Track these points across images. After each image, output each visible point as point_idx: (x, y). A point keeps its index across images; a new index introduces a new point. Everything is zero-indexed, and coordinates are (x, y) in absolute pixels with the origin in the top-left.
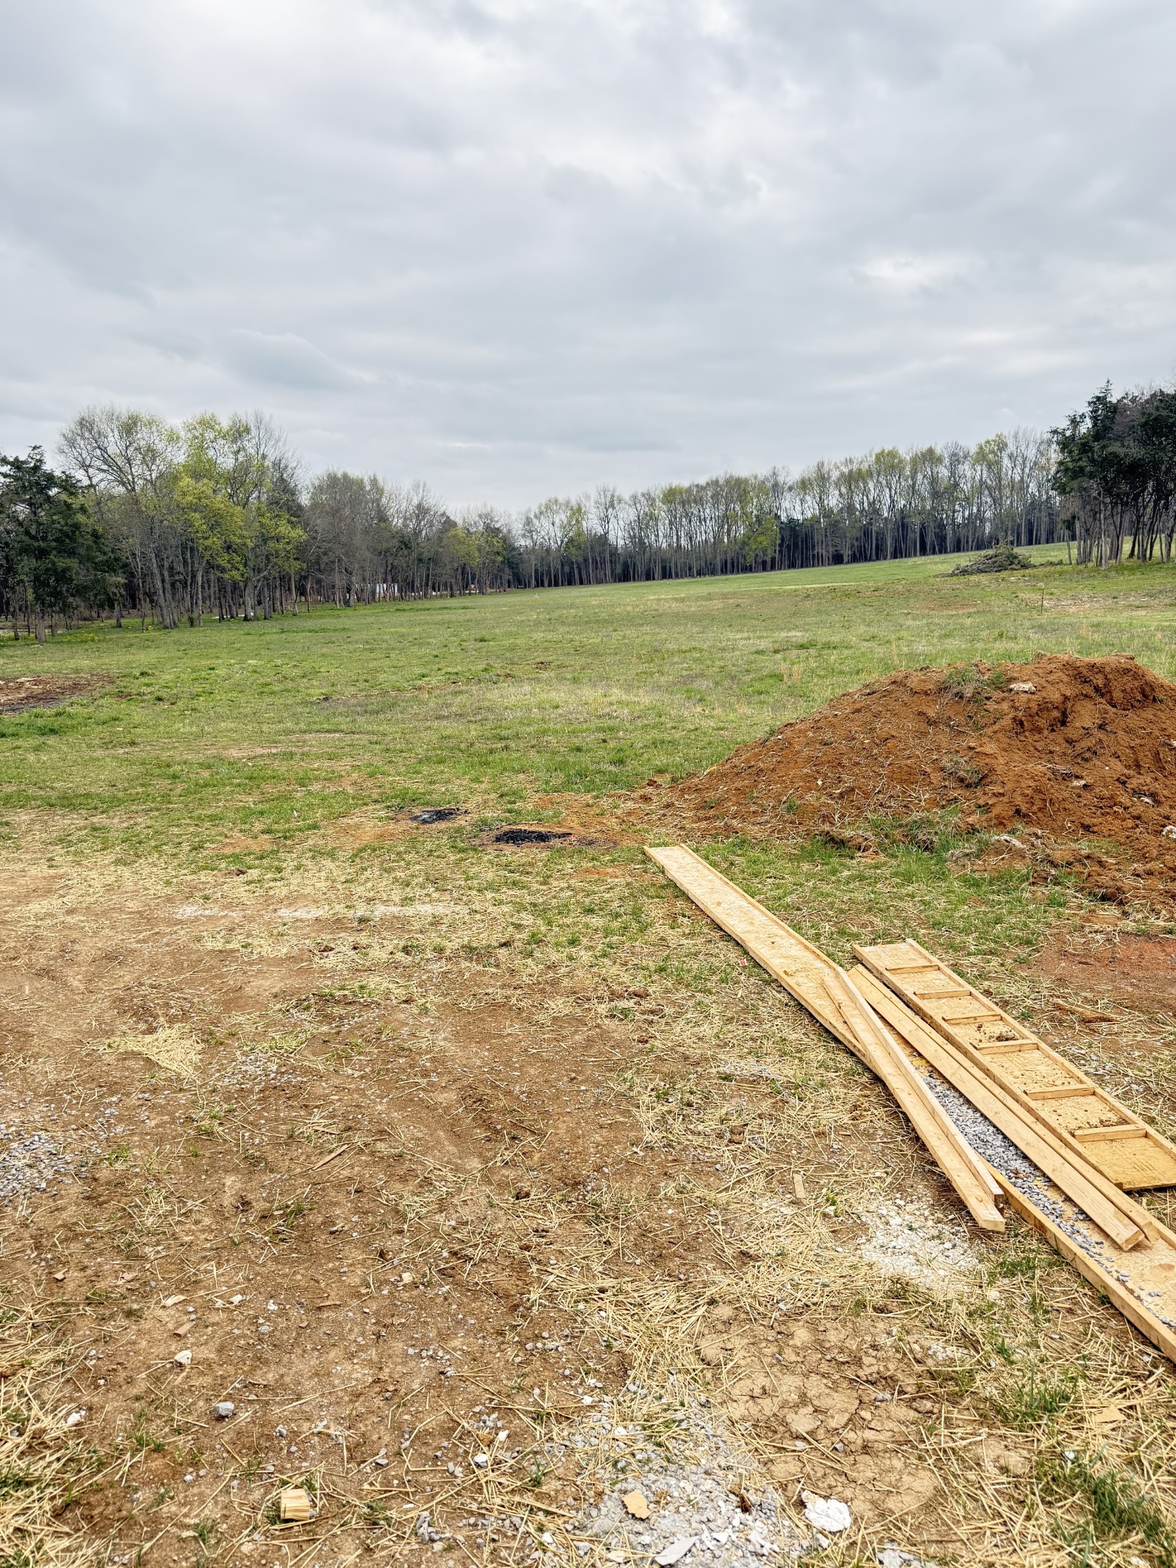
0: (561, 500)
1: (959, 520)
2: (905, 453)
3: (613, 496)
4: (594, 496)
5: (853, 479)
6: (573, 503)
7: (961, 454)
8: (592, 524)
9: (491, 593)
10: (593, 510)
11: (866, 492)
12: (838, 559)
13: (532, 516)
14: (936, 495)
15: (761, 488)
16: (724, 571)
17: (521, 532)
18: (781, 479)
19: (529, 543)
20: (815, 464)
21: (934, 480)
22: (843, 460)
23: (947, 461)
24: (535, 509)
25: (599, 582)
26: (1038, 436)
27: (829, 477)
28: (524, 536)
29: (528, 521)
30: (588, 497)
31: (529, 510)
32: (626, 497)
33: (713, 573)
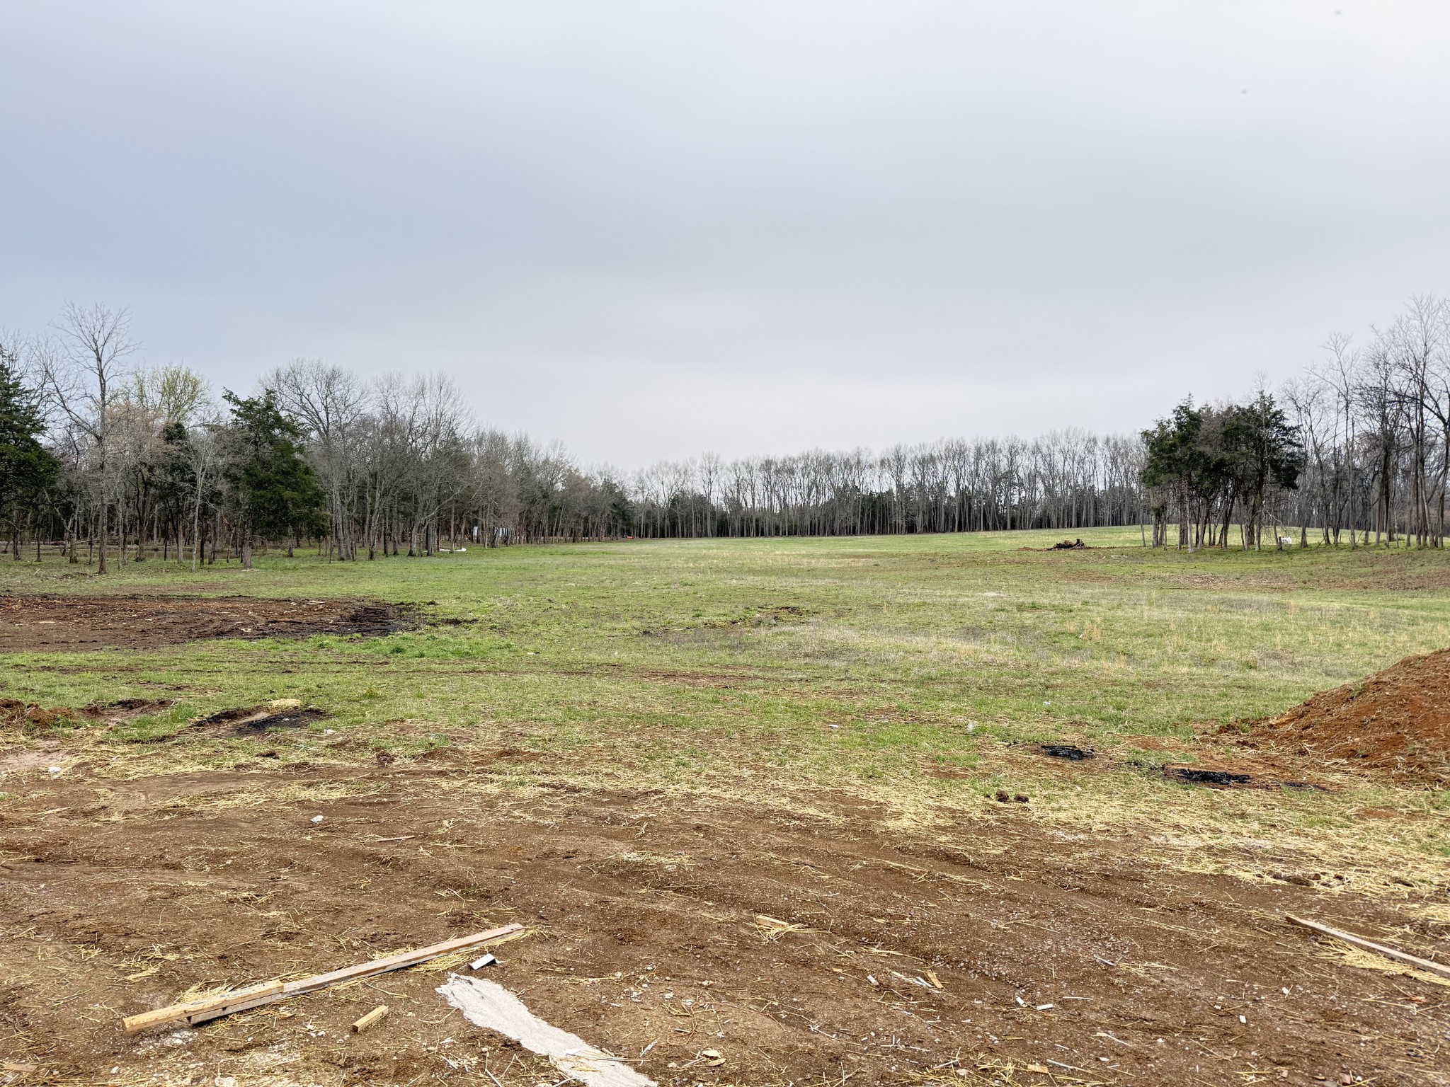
0: (670, 463)
1: (1016, 502)
2: (970, 445)
3: (716, 462)
4: (699, 461)
5: (926, 462)
6: (680, 466)
7: (1020, 446)
8: (697, 486)
9: (606, 542)
10: (698, 474)
11: (935, 474)
12: (911, 529)
13: (644, 475)
14: (996, 481)
15: (847, 465)
16: (813, 533)
17: (633, 489)
18: (863, 458)
19: (640, 498)
20: (893, 447)
21: (995, 467)
22: (918, 445)
23: (1005, 452)
24: (647, 469)
25: (700, 535)
26: (1086, 434)
27: (905, 458)
28: (636, 492)
29: (641, 481)
30: (694, 462)
31: (642, 470)
32: (728, 464)
33: (803, 534)
